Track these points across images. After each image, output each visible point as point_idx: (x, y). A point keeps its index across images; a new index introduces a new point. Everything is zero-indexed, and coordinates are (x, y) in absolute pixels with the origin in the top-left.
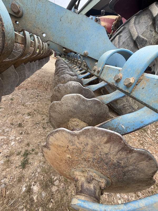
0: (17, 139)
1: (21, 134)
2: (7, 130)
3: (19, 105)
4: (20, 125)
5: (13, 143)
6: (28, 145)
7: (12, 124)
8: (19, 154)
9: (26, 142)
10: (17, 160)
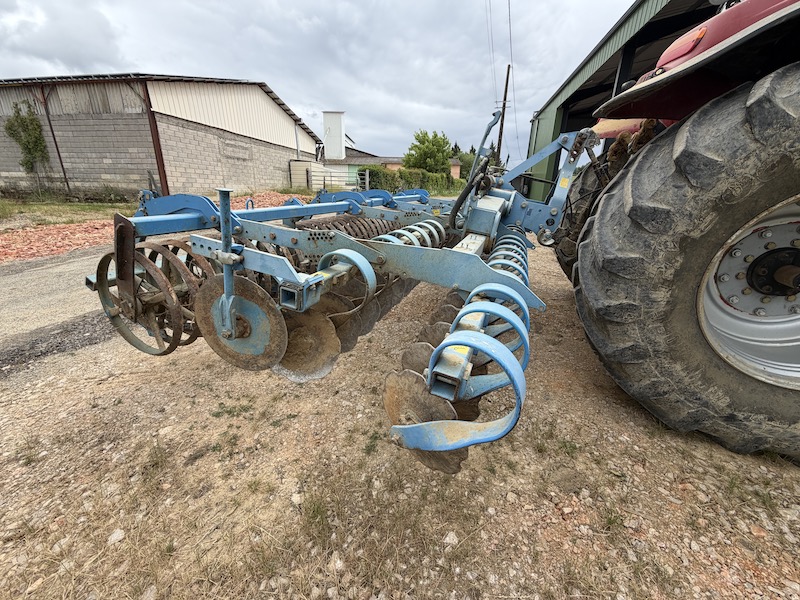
0: (367, 411)
1: (374, 405)
2: (355, 393)
3: (380, 353)
4: (374, 391)
5: (360, 416)
6: (380, 424)
7: (363, 386)
8: (364, 433)
9: (378, 420)
10: (362, 441)
